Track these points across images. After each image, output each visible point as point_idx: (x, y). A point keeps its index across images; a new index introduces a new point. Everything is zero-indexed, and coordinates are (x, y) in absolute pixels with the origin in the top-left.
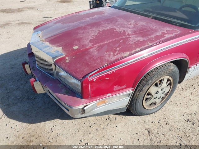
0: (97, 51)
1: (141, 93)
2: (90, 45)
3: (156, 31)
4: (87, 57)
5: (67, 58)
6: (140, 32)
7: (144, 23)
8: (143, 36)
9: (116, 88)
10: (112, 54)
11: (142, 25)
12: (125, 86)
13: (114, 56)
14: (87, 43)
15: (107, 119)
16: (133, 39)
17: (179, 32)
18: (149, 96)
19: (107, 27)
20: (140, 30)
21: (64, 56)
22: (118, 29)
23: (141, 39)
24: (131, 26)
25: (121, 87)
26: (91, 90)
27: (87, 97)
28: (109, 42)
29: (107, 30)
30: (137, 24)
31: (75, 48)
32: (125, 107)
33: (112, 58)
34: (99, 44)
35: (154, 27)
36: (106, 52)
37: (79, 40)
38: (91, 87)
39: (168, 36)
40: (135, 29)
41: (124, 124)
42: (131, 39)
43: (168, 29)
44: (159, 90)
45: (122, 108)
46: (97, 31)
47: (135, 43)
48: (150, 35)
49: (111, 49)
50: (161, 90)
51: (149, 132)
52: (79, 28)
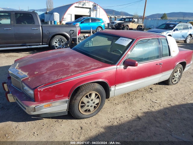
0: (48, 74)
1: (75, 101)
2: (45, 71)
3: (88, 64)
4: (41, 78)
5: (29, 78)
6: (78, 65)
7: (83, 60)
8: (78, 68)
9: (57, 96)
10: (56, 76)
11: (81, 61)
12: (63, 96)
13: (57, 77)
14: (44, 70)
15: (56, 121)
16: (72, 69)
17: (101, 65)
18: (83, 105)
19: (60, 61)
20: (78, 64)
21: (28, 77)
22: (66, 63)
23: (77, 69)
24: (74, 62)
25: (60, 96)
26: (40, 97)
27: (38, 101)
28: (57, 70)
29: (59, 63)
30: (79, 61)
31: (36, 73)
32: (66, 111)
33: (55, 79)
34: (51, 71)
35: (88, 63)
36: (53, 75)
37: (40, 68)
38: (40, 95)
39: (93, 68)
40: (76, 63)
41: (67, 124)
42: (70, 69)
43: (96, 64)
44: (90, 101)
45: (64, 112)
46: (53, 63)
47: (72, 71)
48: (83, 67)
49: (57, 74)
50: (91, 100)
51: (81, 128)
52: (42, 62)
